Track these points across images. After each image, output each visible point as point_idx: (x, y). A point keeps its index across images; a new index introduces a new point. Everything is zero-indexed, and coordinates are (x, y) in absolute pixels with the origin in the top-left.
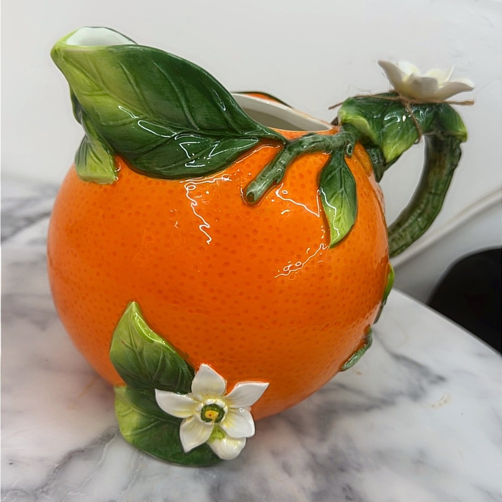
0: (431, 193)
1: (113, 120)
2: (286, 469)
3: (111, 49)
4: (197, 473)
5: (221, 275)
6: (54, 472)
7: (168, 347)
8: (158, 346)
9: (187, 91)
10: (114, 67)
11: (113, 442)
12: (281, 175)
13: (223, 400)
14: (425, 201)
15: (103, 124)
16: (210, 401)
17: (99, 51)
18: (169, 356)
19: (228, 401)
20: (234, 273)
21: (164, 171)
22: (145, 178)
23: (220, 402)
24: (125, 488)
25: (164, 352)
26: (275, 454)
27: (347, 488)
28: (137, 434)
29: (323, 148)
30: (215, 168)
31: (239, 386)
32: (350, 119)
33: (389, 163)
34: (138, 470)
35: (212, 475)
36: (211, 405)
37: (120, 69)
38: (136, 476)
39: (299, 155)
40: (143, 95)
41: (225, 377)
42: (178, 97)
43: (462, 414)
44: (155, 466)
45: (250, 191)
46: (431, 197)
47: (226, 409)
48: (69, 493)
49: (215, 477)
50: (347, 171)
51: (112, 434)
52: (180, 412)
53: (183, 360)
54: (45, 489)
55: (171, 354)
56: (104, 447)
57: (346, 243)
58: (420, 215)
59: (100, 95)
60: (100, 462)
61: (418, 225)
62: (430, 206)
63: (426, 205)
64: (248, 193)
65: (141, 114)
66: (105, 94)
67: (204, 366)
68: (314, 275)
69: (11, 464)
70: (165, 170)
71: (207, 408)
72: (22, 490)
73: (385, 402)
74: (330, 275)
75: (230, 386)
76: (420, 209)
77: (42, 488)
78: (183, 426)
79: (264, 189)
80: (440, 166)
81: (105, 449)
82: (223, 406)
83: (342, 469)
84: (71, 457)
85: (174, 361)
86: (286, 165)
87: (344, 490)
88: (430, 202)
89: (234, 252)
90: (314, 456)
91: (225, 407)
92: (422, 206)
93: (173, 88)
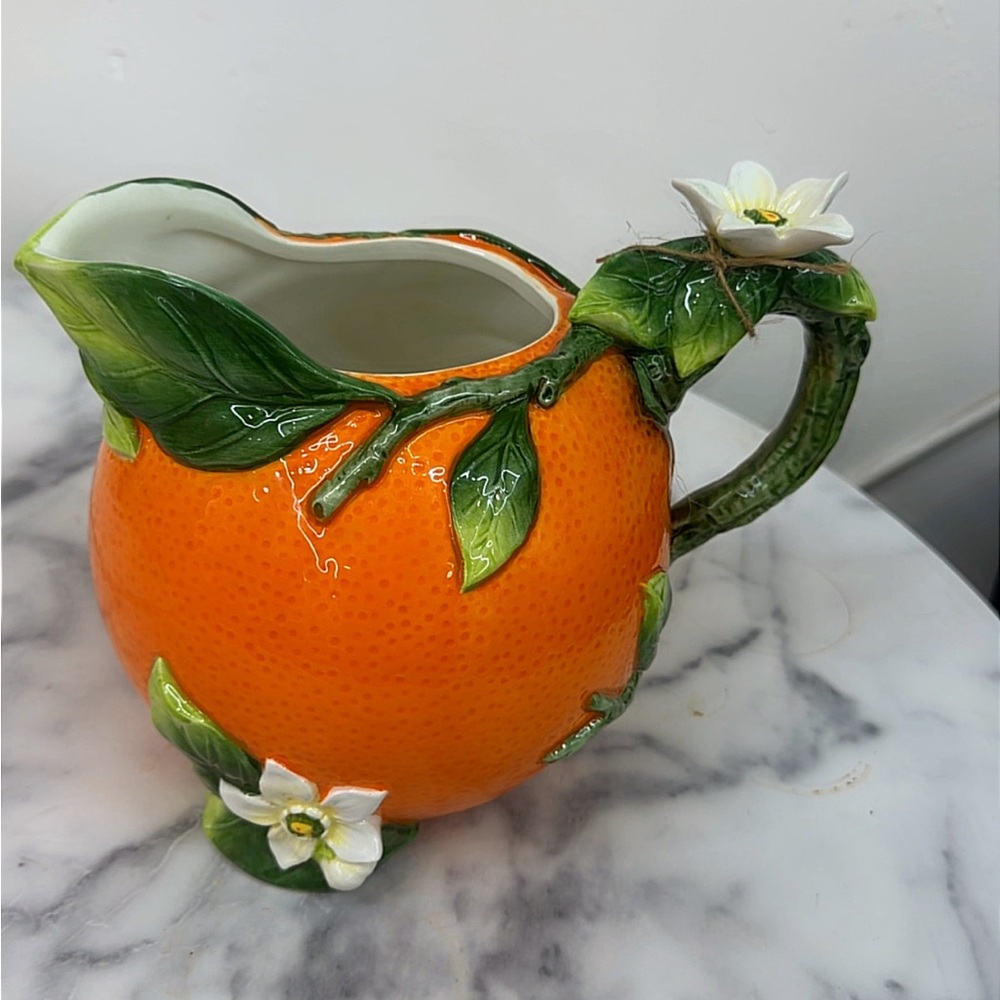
0: (809, 412)
1: (115, 371)
2: (459, 906)
3: (84, 270)
4: (302, 903)
5: (273, 634)
6: (80, 883)
7: (214, 729)
8: (198, 728)
9: (207, 338)
10: (93, 298)
11: (189, 835)
12: (376, 472)
13: (320, 808)
14: (799, 427)
15: (104, 374)
16: (297, 809)
17: (69, 271)
18: (218, 743)
19: (327, 809)
20: (293, 633)
21: (190, 458)
22: (171, 463)
23: (312, 812)
24: (176, 920)
25: (209, 735)
26: (452, 874)
27: (552, 952)
28: (219, 830)
29: (475, 406)
30: (265, 457)
31: (336, 792)
32: (582, 317)
33: (688, 378)
34: (207, 890)
35: (325, 907)
36: (298, 815)
37: (101, 301)
38: (203, 900)
39: (417, 428)
40: (143, 340)
41: (310, 780)
42: (192, 346)
43: (871, 812)
44: (241, 881)
45: (317, 501)
46: (811, 420)
47: (325, 821)
48: (89, 923)
49: (328, 911)
50: (518, 448)
51: (192, 821)
52: (257, 818)
53: (240, 749)
54: (55, 913)
55: (220, 740)
56: (171, 844)
57: (501, 580)
58: (791, 451)
59: (90, 331)
60: (155, 871)
61: (788, 471)
62: (808, 436)
63: (801, 435)
64: (314, 503)
65: (152, 364)
66: (97, 330)
67: (270, 763)
68: (432, 638)
69: (21, 865)
70: (192, 456)
71: (294, 818)
72: (21, 912)
73: (722, 778)
74: (466, 636)
75: (323, 791)
76: (790, 441)
77: (53, 909)
78: (271, 833)
79: (342, 497)
80: (824, 363)
81: (171, 848)
82: (318, 817)
83: (561, 913)
84: (114, 858)
85: (226, 750)
86: (387, 452)
87: (545, 953)
88: (809, 429)
89: (291, 600)
90: (521, 881)
91: (323, 817)
92: (794, 436)
93: (184, 334)
